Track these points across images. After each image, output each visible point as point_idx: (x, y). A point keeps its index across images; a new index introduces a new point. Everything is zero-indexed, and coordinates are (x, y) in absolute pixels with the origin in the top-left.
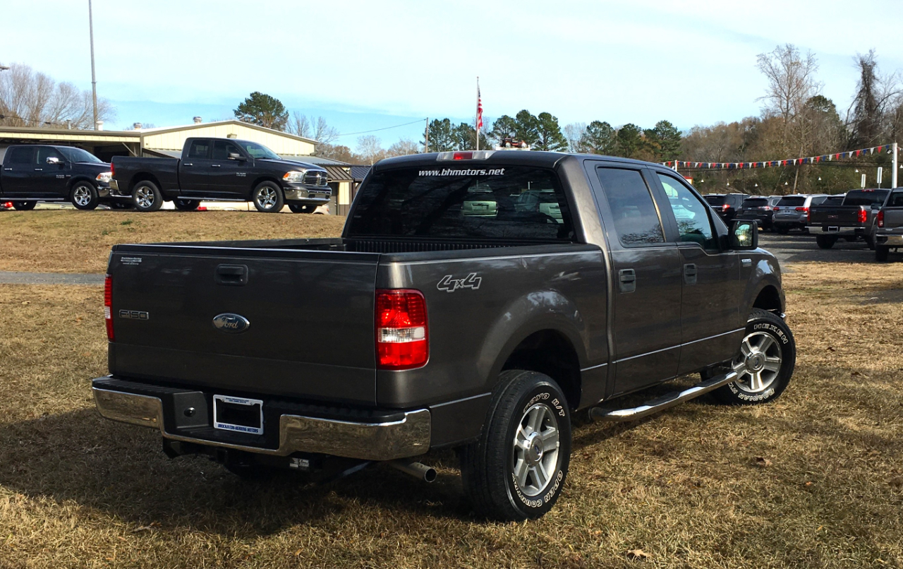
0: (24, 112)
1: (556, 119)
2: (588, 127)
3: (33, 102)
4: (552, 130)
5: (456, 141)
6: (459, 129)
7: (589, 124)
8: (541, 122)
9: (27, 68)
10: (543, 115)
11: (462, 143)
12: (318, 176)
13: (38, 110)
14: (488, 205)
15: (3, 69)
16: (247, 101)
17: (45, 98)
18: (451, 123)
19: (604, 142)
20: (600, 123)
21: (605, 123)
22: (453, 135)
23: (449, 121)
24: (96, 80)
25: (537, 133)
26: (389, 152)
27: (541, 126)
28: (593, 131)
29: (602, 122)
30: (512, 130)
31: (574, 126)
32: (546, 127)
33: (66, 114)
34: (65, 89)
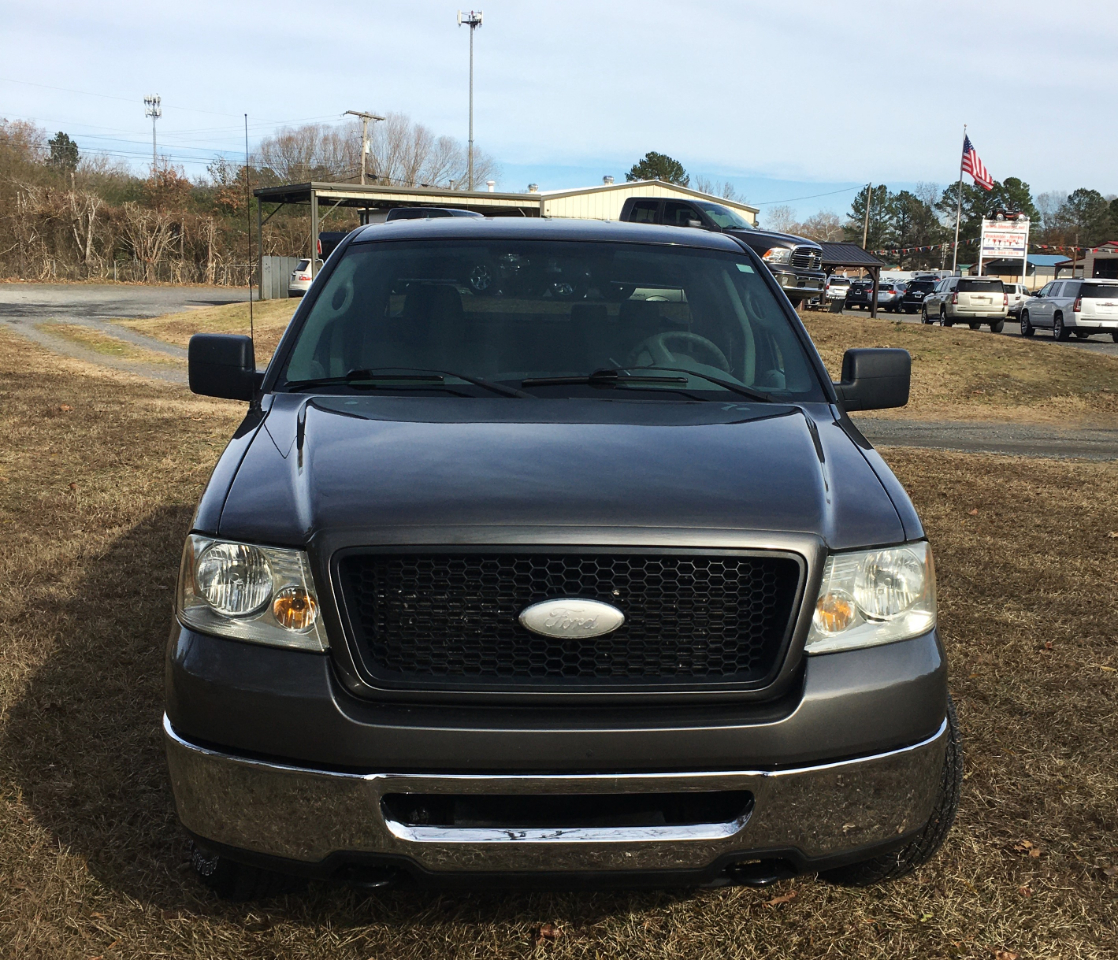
0: (398, 173)
1: (1026, 186)
2: (1070, 197)
3: (409, 162)
4: (1020, 200)
5: (893, 213)
6: (899, 198)
7: (1072, 193)
8: (1006, 190)
9: (404, 119)
10: (1009, 181)
11: (901, 216)
12: (812, 255)
13: (414, 170)
14: (991, 299)
15: (379, 119)
16: (642, 163)
17: (423, 155)
18: (888, 190)
19: (1090, 217)
20: (1086, 191)
21: (1093, 192)
22: (890, 205)
23: (885, 188)
24: (474, 138)
25: (999, 204)
26: (804, 226)
27: (1007, 196)
28: (1076, 201)
29: (1089, 190)
30: (968, 201)
31: (1050, 196)
32: (1013, 196)
33: (445, 175)
34: (445, 145)
